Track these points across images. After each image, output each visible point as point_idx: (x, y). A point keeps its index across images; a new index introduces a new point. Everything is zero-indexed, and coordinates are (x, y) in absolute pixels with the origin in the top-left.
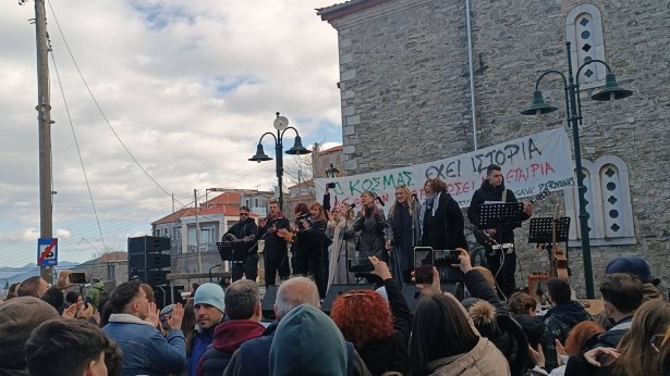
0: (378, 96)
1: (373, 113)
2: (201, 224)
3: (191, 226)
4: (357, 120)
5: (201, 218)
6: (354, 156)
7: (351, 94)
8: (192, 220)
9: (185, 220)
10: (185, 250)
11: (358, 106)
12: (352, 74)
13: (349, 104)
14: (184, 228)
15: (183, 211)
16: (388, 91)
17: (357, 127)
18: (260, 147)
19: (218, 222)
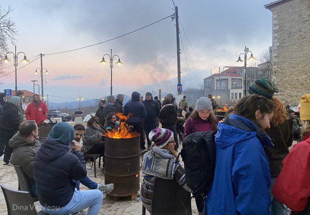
0: (287, 35)
1: (284, 41)
2: (222, 80)
3: (217, 80)
4: (278, 44)
5: (222, 77)
6: (276, 57)
7: (276, 35)
8: (218, 78)
9: (216, 78)
10: (215, 89)
11: (279, 39)
12: (277, 28)
13: (275, 39)
14: (215, 81)
15: (215, 75)
16: (291, 33)
17: (278, 46)
18: (240, 58)
19: (228, 79)
